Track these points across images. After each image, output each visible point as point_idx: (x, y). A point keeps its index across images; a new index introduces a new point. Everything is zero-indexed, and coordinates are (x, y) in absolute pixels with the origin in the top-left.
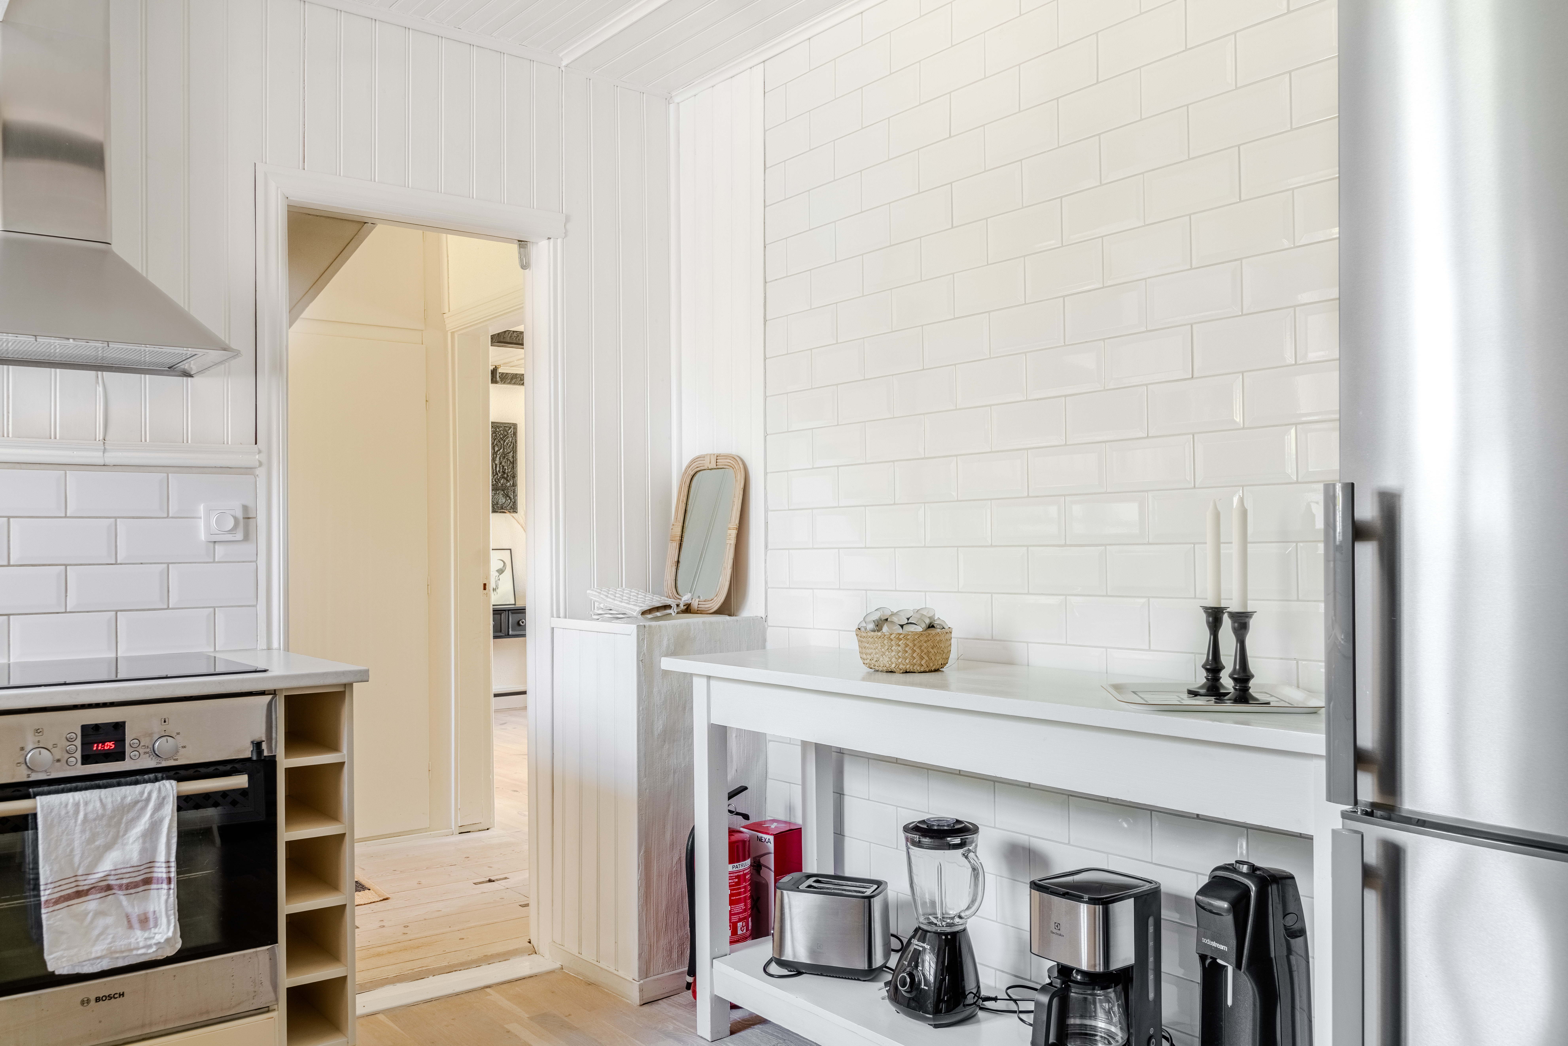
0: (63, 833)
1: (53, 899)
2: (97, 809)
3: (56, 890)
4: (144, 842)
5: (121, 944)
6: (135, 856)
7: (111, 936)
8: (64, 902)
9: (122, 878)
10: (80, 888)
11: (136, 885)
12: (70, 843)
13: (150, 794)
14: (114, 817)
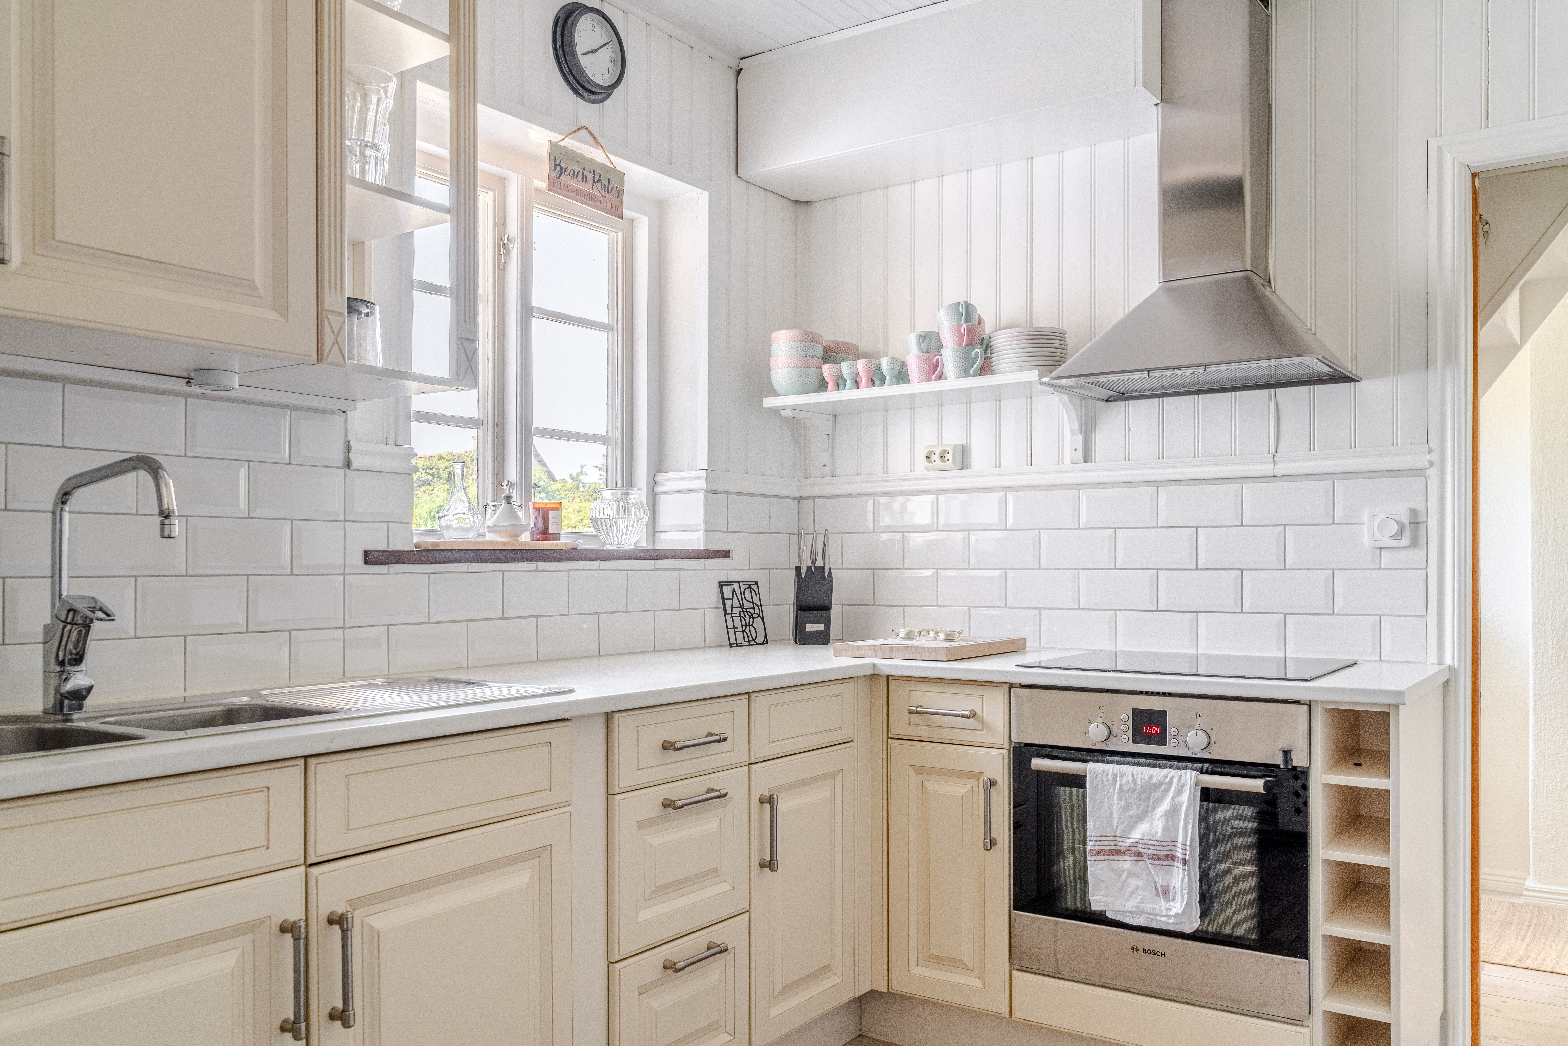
0: (1105, 797)
1: (1095, 850)
2: (1130, 782)
3: (1098, 843)
4: (1167, 821)
5: (1147, 906)
6: (1159, 832)
7: (1140, 897)
8: (1104, 855)
9: (1149, 849)
10: (1119, 848)
11: (1160, 858)
12: (1110, 807)
13: (1172, 779)
14: (1144, 792)
